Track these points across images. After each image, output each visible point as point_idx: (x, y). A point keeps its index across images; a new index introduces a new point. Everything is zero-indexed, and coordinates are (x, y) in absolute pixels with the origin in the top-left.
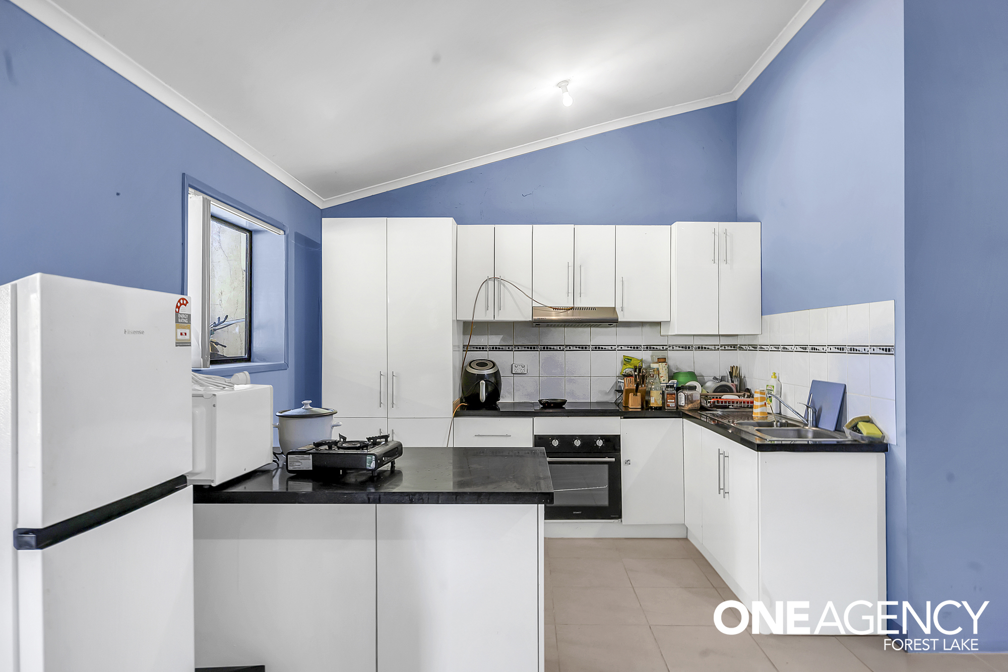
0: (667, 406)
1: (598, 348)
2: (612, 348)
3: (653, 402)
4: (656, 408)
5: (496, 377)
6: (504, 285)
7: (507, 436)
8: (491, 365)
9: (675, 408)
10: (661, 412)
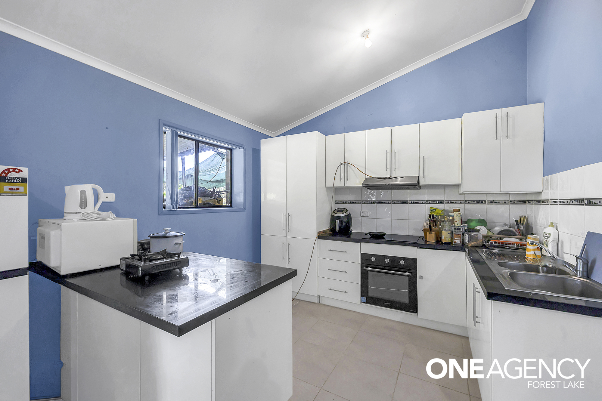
0: (454, 242)
1: (413, 202)
2: (423, 202)
3: (443, 239)
4: (445, 243)
5: (348, 219)
6: (350, 167)
7: (345, 252)
8: (345, 211)
9: (461, 244)
10: (449, 246)
